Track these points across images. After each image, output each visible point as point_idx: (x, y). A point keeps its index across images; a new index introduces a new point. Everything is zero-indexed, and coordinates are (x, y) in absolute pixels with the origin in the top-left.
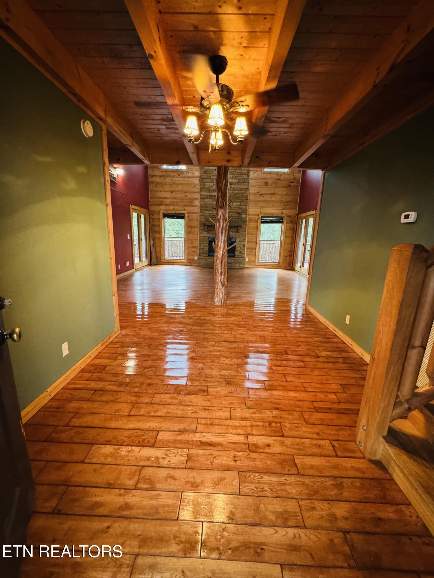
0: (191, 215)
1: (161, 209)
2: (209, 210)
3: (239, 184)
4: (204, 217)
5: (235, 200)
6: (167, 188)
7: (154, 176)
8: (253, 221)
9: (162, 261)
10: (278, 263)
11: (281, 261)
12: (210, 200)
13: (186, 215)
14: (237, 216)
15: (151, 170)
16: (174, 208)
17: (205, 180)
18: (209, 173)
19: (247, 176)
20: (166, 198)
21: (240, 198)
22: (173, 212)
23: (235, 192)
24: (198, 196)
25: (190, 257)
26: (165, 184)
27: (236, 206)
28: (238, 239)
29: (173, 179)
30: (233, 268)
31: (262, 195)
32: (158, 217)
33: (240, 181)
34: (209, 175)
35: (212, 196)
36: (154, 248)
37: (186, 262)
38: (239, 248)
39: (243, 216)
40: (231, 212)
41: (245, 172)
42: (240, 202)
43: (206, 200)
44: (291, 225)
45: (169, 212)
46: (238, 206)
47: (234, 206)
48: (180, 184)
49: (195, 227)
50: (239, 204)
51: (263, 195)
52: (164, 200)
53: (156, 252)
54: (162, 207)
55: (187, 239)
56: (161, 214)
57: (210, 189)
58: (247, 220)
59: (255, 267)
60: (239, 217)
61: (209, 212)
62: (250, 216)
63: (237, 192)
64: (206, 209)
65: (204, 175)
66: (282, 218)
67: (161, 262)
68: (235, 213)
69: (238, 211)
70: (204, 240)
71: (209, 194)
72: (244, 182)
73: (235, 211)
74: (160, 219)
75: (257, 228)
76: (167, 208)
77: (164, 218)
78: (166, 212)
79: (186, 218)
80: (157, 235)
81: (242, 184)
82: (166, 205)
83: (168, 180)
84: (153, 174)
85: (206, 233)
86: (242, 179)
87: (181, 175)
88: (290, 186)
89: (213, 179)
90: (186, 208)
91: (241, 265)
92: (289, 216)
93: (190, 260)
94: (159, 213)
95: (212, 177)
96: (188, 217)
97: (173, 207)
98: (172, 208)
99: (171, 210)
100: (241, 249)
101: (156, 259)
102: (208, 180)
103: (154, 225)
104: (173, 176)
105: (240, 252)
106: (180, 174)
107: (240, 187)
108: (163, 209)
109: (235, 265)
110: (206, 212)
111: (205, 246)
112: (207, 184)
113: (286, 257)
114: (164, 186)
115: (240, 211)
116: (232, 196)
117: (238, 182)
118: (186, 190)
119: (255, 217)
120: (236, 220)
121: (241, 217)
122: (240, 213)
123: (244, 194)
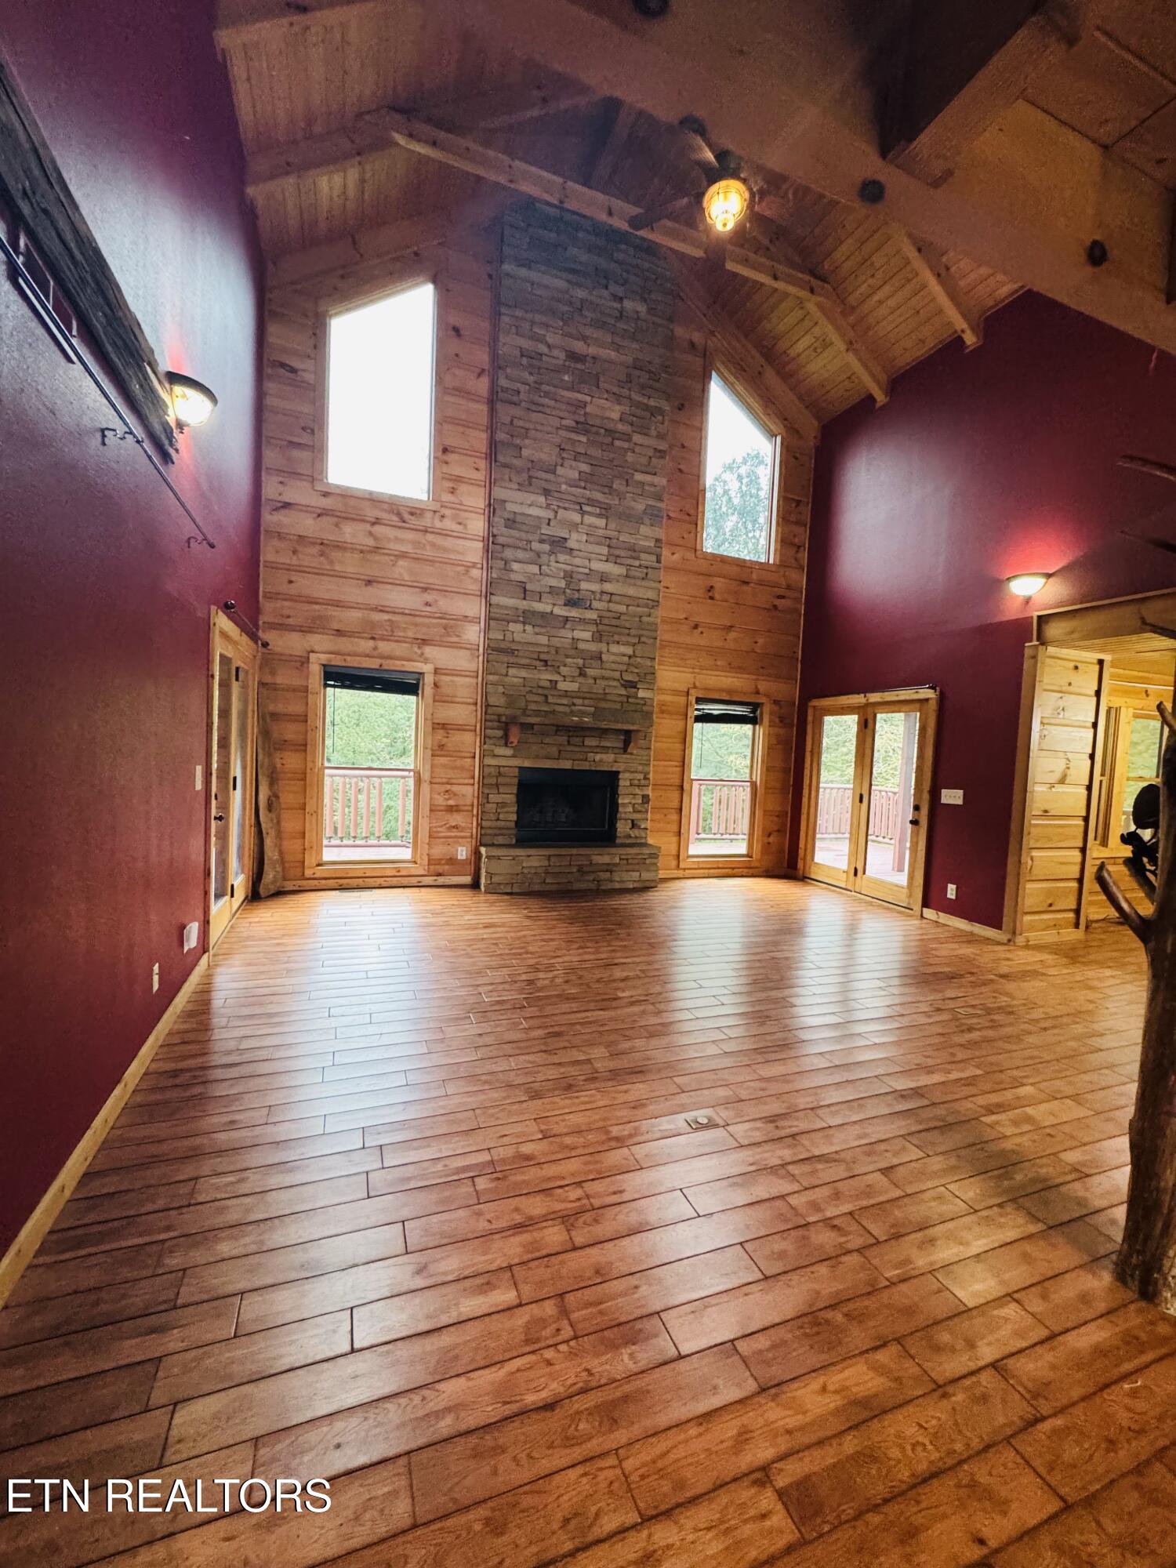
0: (448, 679)
1: (316, 648)
2: (523, 666)
3: (628, 580)
4: (501, 689)
5: (616, 638)
6: (349, 564)
7: (286, 505)
8: (669, 713)
9: (308, 873)
10: (747, 856)
11: (757, 848)
12: (528, 628)
13: (429, 679)
14: (622, 691)
15: (275, 479)
16: (375, 648)
17: (509, 553)
18: (524, 527)
19: (654, 558)
20: (338, 604)
21: (633, 632)
22: (373, 664)
23: (612, 606)
24: (475, 608)
25: (439, 851)
26: (340, 547)
27: (618, 659)
28: (627, 775)
29: (377, 529)
30: (617, 886)
31: (696, 627)
32: (297, 681)
33: (632, 573)
34: (524, 535)
35: (534, 613)
36: (273, 815)
37: (422, 872)
38: (631, 809)
39: (641, 694)
40: (603, 678)
41: (647, 544)
42: (634, 645)
43: (512, 627)
44: (782, 731)
45: (353, 662)
46: (626, 659)
47: (612, 658)
48: (403, 555)
49: (461, 728)
50: (629, 651)
51: (700, 629)
52: (332, 612)
53: (279, 834)
54: (318, 641)
55: (426, 776)
56: (315, 670)
57: (528, 587)
58: (656, 709)
59: (680, 873)
60: (628, 697)
61: (523, 673)
62: (663, 698)
63: (623, 608)
64: (512, 660)
65: (505, 531)
66: (755, 706)
67: (303, 878)
68: (615, 683)
69: (627, 677)
70: (501, 780)
71: (523, 605)
72: (645, 578)
73: (617, 675)
74: (306, 690)
75: (685, 739)
76: (344, 644)
77: (326, 686)
78: (337, 661)
79: (428, 690)
80: (290, 761)
81: (639, 582)
82: (339, 633)
83: (351, 532)
84: (286, 498)
85: (509, 752)
86: (640, 566)
87: (413, 521)
88: (775, 607)
89: (538, 555)
90: (429, 651)
91: (646, 876)
92: (776, 702)
93: (438, 862)
94: (304, 661)
95: (536, 546)
96: (436, 685)
97: (371, 643)
98: (366, 645)
99: (361, 654)
100: (635, 811)
101: (279, 868)
102: (520, 554)
103: (275, 716)
104: (376, 522)
105: (633, 826)
106: (406, 516)
107: (631, 591)
108: (322, 649)
109: (626, 876)
110: (512, 671)
111: (504, 804)
112: (515, 566)
113: (769, 835)
114: (336, 555)
115: (630, 677)
116: (605, 621)
117: (627, 576)
118: (431, 580)
119: (677, 699)
120: (618, 706)
121: (636, 697)
122: (633, 685)
123: (645, 619)
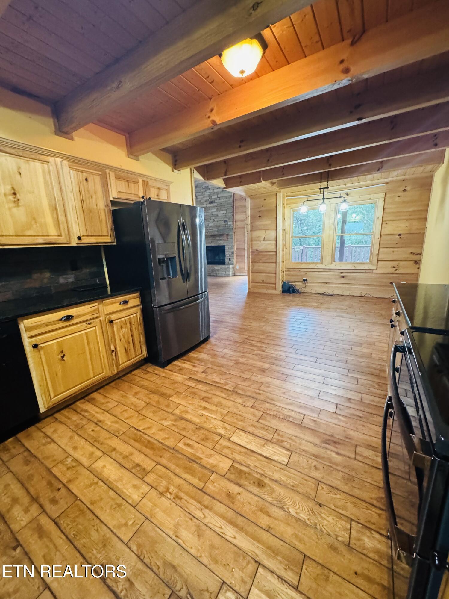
3: (223, 192)
5: (222, 209)
8: (240, 227)
14: (224, 224)
21: (226, 206)
23: (220, 201)
28: (227, 246)
30: (220, 275)
34: (199, 189)
38: (229, 256)
39: (229, 223)
40: (219, 221)
46: (224, 215)
47: (221, 215)
50: (225, 212)
57: (201, 201)
58: (234, 227)
59: (245, 274)
60: (226, 225)
62: (237, 223)
68: (222, 222)
73: (223, 219)
75: (244, 235)
89: (203, 193)
95: (202, 190)
102: (199, 194)
105: (230, 260)
107: (224, 195)
109: (222, 273)
115: (226, 219)
116: (219, 205)
119: (241, 223)
120: (225, 228)
